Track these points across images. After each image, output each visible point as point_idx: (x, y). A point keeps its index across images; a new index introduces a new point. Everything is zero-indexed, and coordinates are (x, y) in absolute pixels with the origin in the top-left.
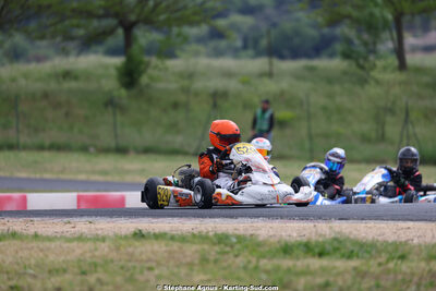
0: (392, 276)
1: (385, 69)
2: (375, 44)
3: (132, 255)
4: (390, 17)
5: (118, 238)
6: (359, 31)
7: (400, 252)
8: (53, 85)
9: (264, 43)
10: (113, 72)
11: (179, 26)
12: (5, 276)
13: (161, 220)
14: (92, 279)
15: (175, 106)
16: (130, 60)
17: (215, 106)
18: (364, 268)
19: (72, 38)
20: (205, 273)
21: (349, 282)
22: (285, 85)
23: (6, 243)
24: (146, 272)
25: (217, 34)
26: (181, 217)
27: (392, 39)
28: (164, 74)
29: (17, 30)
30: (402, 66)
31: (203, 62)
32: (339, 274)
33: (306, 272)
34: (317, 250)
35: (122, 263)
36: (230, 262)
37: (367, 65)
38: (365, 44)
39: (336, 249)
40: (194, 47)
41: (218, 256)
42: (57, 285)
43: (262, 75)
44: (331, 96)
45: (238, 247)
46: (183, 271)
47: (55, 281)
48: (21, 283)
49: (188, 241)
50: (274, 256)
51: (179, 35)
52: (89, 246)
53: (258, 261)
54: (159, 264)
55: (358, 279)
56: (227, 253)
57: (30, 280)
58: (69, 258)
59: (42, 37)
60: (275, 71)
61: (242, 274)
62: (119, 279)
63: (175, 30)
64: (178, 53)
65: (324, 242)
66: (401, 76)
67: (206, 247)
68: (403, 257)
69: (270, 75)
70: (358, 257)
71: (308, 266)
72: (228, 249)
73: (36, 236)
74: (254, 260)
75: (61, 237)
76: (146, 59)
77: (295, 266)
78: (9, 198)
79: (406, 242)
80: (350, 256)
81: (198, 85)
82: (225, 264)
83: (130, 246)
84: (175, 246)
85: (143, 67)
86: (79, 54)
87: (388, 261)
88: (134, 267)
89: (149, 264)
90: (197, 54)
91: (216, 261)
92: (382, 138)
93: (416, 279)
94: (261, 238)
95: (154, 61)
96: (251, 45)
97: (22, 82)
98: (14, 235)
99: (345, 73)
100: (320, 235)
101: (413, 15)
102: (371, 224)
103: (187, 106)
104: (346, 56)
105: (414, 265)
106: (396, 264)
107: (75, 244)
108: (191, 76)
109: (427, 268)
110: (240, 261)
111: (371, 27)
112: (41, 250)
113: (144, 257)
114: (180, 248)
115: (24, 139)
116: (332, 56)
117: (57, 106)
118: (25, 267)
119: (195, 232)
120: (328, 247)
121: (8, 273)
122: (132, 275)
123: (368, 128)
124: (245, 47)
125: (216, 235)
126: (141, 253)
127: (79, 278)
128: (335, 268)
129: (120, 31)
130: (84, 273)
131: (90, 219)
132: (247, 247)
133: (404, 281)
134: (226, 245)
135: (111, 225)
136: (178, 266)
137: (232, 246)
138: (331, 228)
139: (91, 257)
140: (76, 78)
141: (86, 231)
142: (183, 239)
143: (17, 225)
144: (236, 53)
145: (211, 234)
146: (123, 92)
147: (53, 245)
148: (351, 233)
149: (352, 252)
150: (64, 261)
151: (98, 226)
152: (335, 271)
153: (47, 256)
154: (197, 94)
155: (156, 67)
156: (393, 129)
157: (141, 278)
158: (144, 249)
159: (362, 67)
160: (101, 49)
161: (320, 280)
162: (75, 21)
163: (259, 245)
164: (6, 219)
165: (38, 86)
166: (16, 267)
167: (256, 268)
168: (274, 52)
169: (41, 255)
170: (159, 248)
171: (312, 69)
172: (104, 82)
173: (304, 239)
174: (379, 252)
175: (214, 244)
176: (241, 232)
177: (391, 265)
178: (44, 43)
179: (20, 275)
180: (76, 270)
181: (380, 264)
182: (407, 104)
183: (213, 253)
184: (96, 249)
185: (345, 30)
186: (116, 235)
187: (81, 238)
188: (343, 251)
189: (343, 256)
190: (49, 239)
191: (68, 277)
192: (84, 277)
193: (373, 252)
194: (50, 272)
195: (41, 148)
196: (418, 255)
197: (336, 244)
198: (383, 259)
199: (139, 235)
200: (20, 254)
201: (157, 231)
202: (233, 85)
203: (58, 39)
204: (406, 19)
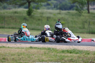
0: (86, 58)
1: (85, 13)
2: (83, 7)
3: (29, 52)
4: (86, 2)
5: (26, 48)
6: (79, 5)
7: (88, 53)
8: (12, 15)
9: (59, 7)
10: (26, 12)
11: (40, 2)
12: (2, 56)
13: (36, 44)
14: (21, 57)
15: (39, 20)
16: (29, 10)
17: (48, 20)
18: (80, 56)
19: (17, 5)
20: (45, 56)
21: (77, 59)
22: (63, 16)
23: (2, 48)
24: (32, 56)
25: (48, 4)
26: (40, 44)
27: (87, 7)
28: (37, 13)
29: (5, 2)
30: (89, 12)
31: (45, 10)
32: (74, 57)
33: (67, 57)
34: (70, 52)
35: (27, 53)
36: (51, 54)
37: (81, 12)
38: (81, 7)
39: (74, 52)
40: (44, 7)
41: (48, 53)
42: (13, 58)
43: (58, 14)
44: (73, 19)
45: (53, 50)
46: (41, 56)
47: (13, 57)
48: (5, 57)
49: (42, 49)
50: (60, 53)
51: (40, 4)
52: (20, 49)
53: (57, 54)
54: (35, 54)
55: (79, 58)
56: (50, 52)
57: (7, 57)
58: (16, 52)
59: (10, 4)
60: (61, 13)
61: (53, 57)
62: (26, 57)
63: (39, 3)
64: (40, 8)
65: (71, 50)
66: (88, 15)
67: (46, 50)
68: (88, 54)
69: (60, 14)
70: (79, 53)
71: (68, 55)
72: (50, 51)
73: (8, 47)
74: (56, 54)
75: (14, 47)
76: (33, 9)
77: (65, 55)
78: (2, 39)
79: (89, 51)
80: (77, 53)
81: (44, 15)
82: (50, 54)
83: (29, 50)
84: (39, 50)
85: (32, 11)
86: (18, 8)
87: (85, 55)
88: (30, 55)
89: (33, 54)
90: (44, 9)
91: (48, 54)
92: (84, 28)
93: (91, 59)
94: (57, 49)
95: (35, 10)
96: (56, 7)
97: (6, 14)
98: (4, 47)
99: (76, 14)
100: (70, 49)
101: (91, 1)
102: (82, 46)
103: (42, 20)
104: (76, 10)
105: (91, 55)
106: (87, 55)
107: (17, 49)
108: (42, 13)
109: (94, 56)
110: (53, 54)
111: (82, 4)
112: (10, 50)
113: (32, 52)
114: (40, 51)
115: (6, 26)
116: (73, 10)
117: (13, 19)
118: (6, 54)
119: (43, 47)
120: (72, 51)
121: (2, 55)
122: (29, 56)
123: (81, 26)
124: (54, 7)
125: (48, 48)
126: (31, 52)
127: (18, 56)
128: (73, 56)
129: (27, 3)
130: (19, 55)
131: (20, 44)
132: (54, 51)
133: (88, 59)
134: (50, 50)
135: (25, 45)
136: (39, 55)
137: (51, 51)
138: (73, 47)
139: (20, 52)
140: (18, 13)
141: (19, 46)
142: (41, 49)
143: (4, 45)
144: (52, 9)
145: (47, 48)
146: (28, 16)
147: (12, 49)
148: (77, 48)
149: (77, 52)
150: (14, 53)
151: (22, 45)
152: (73, 57)
153: (11, 52)
154: (44, 17)
155: (35, 11)
156: (86, 26)
157: (31, 57)
158: (32, 51)
159: (80, 12)
160: (23, 7)
161: (70, 58)
162: (18, 1)
163: (57, 50)
164: (2, 43)
165: (9, 15)
166: (4, 54)
167: (56, 55)
168: (61, 9)
169: (10, 51)
170: (35, 50)
171: (69, 13)
172: (24, 14)
173: (67, 49)
174: (83, 53)
175: (47, 50)
176: (53, 47)
177: (86, 55)
178: (11, 5)
179: (5, 56)
180: (17, 55)
181: (83, 55)
182: (89, 21)
183: (47, 52)
184: (22, 50)
185: (76, 4)
186: (26, 47)
187: (18, 48)
188: (75, 52)
189: (75, 53)
190: (11, 48)
191: (15, 56)
192: (19, 56)
193: (82, 53)
194: (11, 55)
195: (10, 28)
196: (92, 53)
197: (74, 51)
198: (84, 54)
199: (31, 48)
200: (5, 51)
201: (35, 47)
202: (52, 16)
203: (14, 5)
204: (90, 2)
